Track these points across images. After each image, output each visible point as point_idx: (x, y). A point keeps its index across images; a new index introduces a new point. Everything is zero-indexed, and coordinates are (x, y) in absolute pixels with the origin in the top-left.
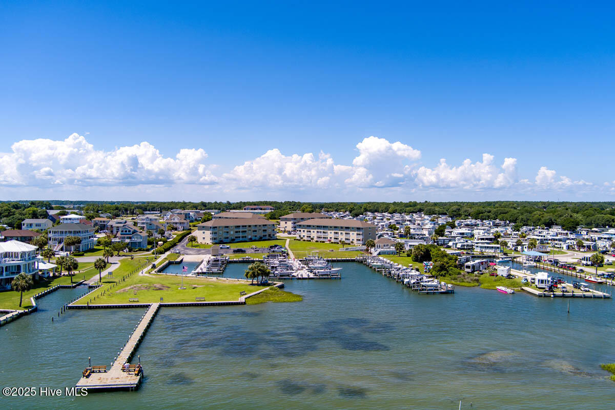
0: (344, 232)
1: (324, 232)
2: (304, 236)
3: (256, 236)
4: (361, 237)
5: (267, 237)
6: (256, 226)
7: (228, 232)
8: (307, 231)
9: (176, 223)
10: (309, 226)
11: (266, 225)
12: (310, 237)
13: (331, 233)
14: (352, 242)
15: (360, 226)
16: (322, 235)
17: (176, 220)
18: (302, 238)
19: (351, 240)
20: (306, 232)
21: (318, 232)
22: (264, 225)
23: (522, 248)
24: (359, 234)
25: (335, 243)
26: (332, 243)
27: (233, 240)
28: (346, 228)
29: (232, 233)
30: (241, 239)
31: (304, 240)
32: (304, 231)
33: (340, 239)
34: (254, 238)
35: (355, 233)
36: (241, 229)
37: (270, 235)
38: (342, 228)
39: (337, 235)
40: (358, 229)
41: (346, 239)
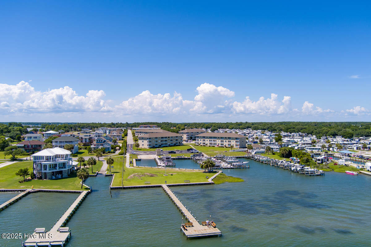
0: (227, 141)
2: (201, 143)
3: (172, 143)
4: (238, 144)
5: (178, 144)
6: (172, 137)
7: (157, 141)
8: (203, 140)
10: (204, 137)
11: (177, 137)
12: (205, 143)
13: (218, 141)
16: (213, 142)
17: (115, 134)
18: (199, 144)
19: (232, 145)
21: (210, 141)
22: (176, 137)
23: (333, 149)
24: (237, 142)
25: (222, 147)
26: (220, 147)
27: (160, 146)
28: (229, 138)
29: (159, 141)
30: (164, 145)
31: (201, 146)
32: (201, 140)
33: (224, 145)
34: (171, 145)
35: (235, 141)
36: (164, 139)
38: (226, 138)
39: (222, 142)
40: (237, 138)
41: (228, 145)
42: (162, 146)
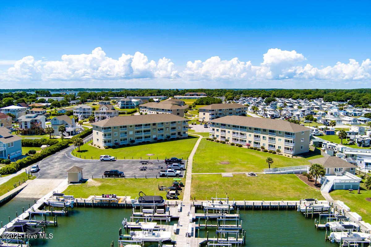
0: (267, 136)
1: (241, 134)
2: (217, 136)
3: (162, 135)
5: (177, 136)
6: (162, 123)
7: (126, 133)
8: (222, 131)
9: (105, 113)
10: (224, 125)
11: (175, 122)
12: (225, 137)
13: (250, 135)
14: (278, 151)
15: (291, 131)
16: (239, 137)
17: (105, 111)
18: (215, 138)
19: (277, 148)
20: (220, 131)
21: (234, 133)
22: (172, 123)
24: (288, 141)
25: (255, 149)
26: (252, 148)
27: (133, 141)
28: (271, 131)
29: (131, 133)
30: (143, 140)
31: (218, 142)
32: (217, 130)
33: (261, 145)
34: (159, 138)
35: (283, 139)
36: (143, 129)
37: (179, 133)
38: (265, 130)
39: (258, 139)
40: (288, 134)
41: (270, 145)
42: (137, 141)
